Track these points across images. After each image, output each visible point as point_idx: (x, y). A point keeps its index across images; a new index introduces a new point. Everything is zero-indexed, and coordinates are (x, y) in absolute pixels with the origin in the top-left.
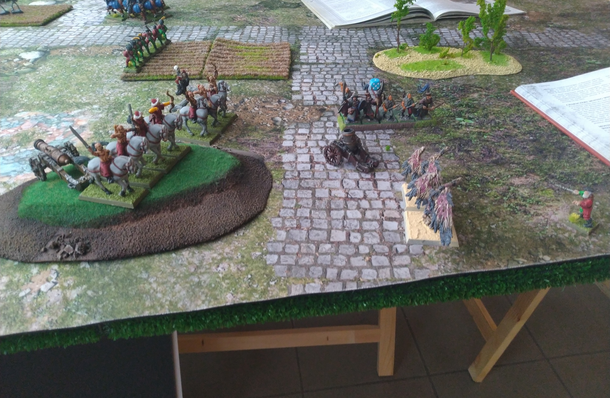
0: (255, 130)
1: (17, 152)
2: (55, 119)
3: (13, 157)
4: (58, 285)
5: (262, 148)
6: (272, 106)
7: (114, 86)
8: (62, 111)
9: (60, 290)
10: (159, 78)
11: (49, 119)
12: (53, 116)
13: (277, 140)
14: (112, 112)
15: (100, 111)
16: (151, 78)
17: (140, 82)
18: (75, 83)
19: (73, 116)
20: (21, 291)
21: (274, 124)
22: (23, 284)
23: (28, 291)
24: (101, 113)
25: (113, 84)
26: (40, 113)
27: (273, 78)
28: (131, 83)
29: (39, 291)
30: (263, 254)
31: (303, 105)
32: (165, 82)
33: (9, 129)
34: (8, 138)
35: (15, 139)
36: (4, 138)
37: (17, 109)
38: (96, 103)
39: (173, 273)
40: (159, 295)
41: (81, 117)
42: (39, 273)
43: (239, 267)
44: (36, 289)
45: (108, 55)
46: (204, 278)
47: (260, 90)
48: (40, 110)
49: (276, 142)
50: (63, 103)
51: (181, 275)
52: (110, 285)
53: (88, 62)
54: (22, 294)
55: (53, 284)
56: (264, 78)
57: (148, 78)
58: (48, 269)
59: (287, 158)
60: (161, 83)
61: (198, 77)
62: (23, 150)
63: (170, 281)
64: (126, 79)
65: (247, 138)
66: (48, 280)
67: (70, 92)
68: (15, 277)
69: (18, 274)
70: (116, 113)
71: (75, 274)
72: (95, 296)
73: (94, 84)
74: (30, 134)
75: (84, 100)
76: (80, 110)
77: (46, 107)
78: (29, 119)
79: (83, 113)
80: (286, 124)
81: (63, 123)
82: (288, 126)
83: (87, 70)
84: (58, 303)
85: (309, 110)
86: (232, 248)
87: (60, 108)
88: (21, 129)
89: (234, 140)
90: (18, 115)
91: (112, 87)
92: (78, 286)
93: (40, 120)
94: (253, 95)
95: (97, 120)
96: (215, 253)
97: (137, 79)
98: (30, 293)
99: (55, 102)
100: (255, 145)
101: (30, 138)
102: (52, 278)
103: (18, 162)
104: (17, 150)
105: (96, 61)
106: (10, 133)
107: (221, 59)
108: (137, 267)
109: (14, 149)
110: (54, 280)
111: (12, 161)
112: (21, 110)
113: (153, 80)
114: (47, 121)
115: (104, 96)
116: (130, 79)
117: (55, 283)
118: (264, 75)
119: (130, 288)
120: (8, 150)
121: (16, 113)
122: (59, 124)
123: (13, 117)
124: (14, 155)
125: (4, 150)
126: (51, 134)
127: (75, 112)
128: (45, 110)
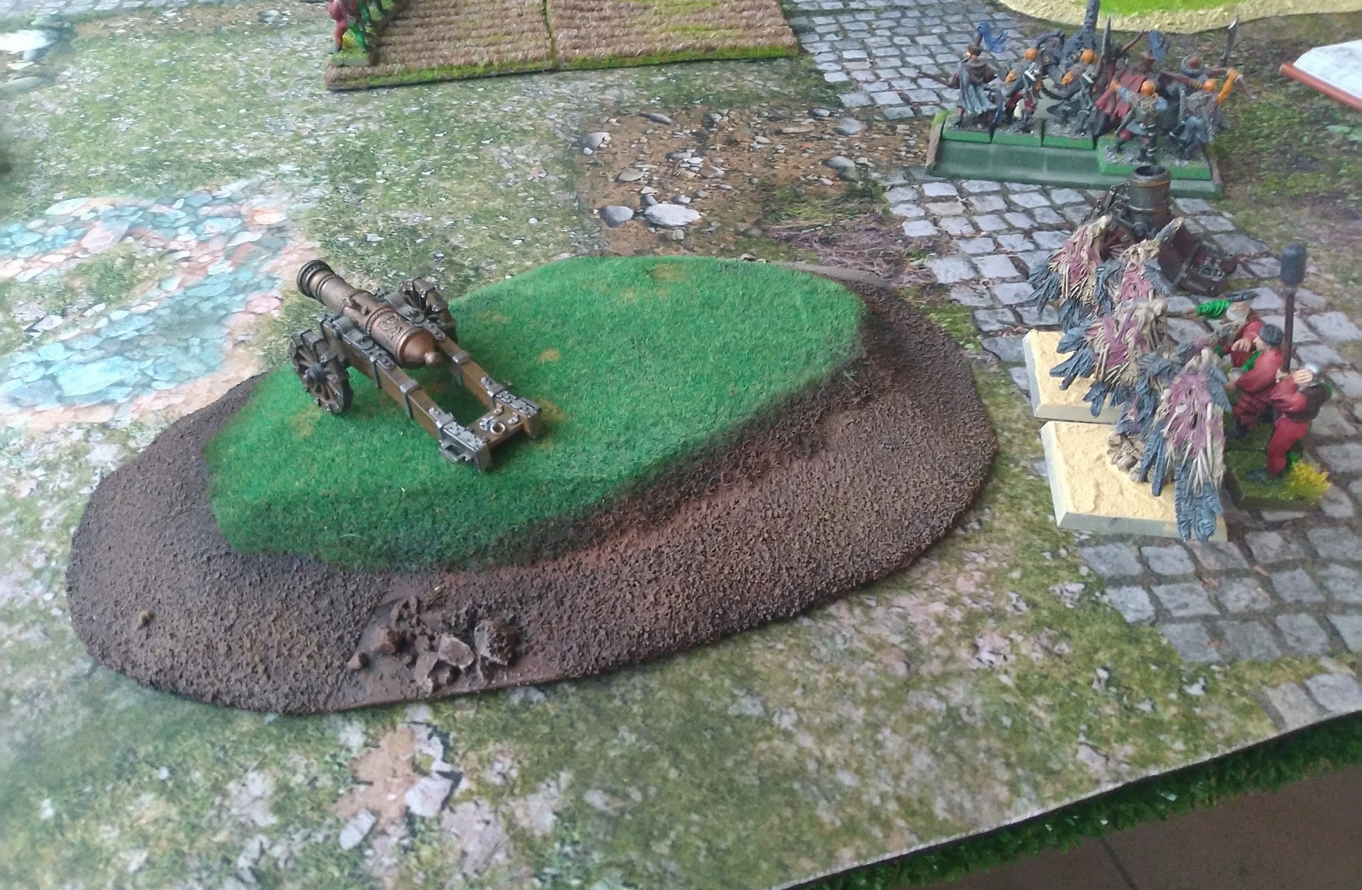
0: (796, 198)
1: (103, 322)
2: (175, 211)
3: (97, 341)
4: (465, 784)
5: (853, 247)
6: (803, 130)
7: (312, 107)
8: (191, 187)
9: (486, 805)
10: (437, 74)
11: (162, 215)
12: (170, 205)
13: (881, 221)
14: (345, 179)
15: (309, 181)
16: (413, 77)
17: (385, 92)
18: (191, 107)
19: (229, 199)
20: (339, 824)
21: (843, 178)
22: (336, 797)
23: (366, 821)
24: (315, 184)
25: (305, 103)
26: (122, 198)
27: (759, 53)
28: (357, 95)
29: (409, 817)
30: (1088, 589)
31: (886, 119)
32: (457, 85)
33: (46, 253)
34: (53, 282)
35: (77, 283)
36: (42, 283)
37: (45, 191)
38: (283, 159)
39: (843, 690)
40: (847, 779)
41: (258, 200)
42: (371, 743)
43: (1045, 642)
44: (393, 812)
45: (252, 27)
46: (958, 693)
47: (741, 89)
48: (120, 191)
49: (884, 229)
50: (181, 164)
51: (875, 693)
52: (650, 758)
53: (202, 50)
54: (350, 838)
55: (446, 784)
56: (733, 55)
57: (406, 79)
58: (401, 726)
59: (946, 270)
60: (448, 88)
61: (549, 64)
62: (118, 315)
63: (849, 721)
64: (341, 86)
65: (790, 223)
66: (419, 769)
67: (189, 134)
68: (294, 773)
69: (296, 758)
70: (359, 181)
71: (505, 731)
72: (622, 812)
73: (249, 105)
74: (119, 262)
75: (242, 151)
76: (243, 183)
77: (135, 180)
78: (97, 218)
79: (259, 189)
80: (875, 175)
81: (209, 222)
82: (887, 180)
83: (212, 72)
84: (500, 857)
85: (912, 130)
86: (978, 576)
87: (179, 178)
88: (85, 251)
89: (755, 232)
90: (53, 210)
91: (309, 111)
92: (540, 779)
93: (133, 219)
94: (730, 104)
95: (312, 205)
96: (932, 599)
97: (374, 83)
98: (375, 832)
99: (155, 166)
100: (826, 242)
101: (126, 275)
102: (431, 759)
103: (120, 353)
104: (99, 315)
105: (222, 44)
106: (52, 266)
108: (706, 677)
109: (89, 313)
110: (438, 765)
111: (98, 353)
112: (58, 196)
113: (420, 83)
114: (156, 221)
115: (298, 137)
116: (353, 83)
117: (455, 778)
118: (733, 48)
119: (729, 763)
120: (70, 318)
121: (47, 204)
122: (200, 228)
123: (41, 216)
124: (97, 333)
125: (58, 320)
126: (187, 259)
127: (232, 187)
128: (135, 189)
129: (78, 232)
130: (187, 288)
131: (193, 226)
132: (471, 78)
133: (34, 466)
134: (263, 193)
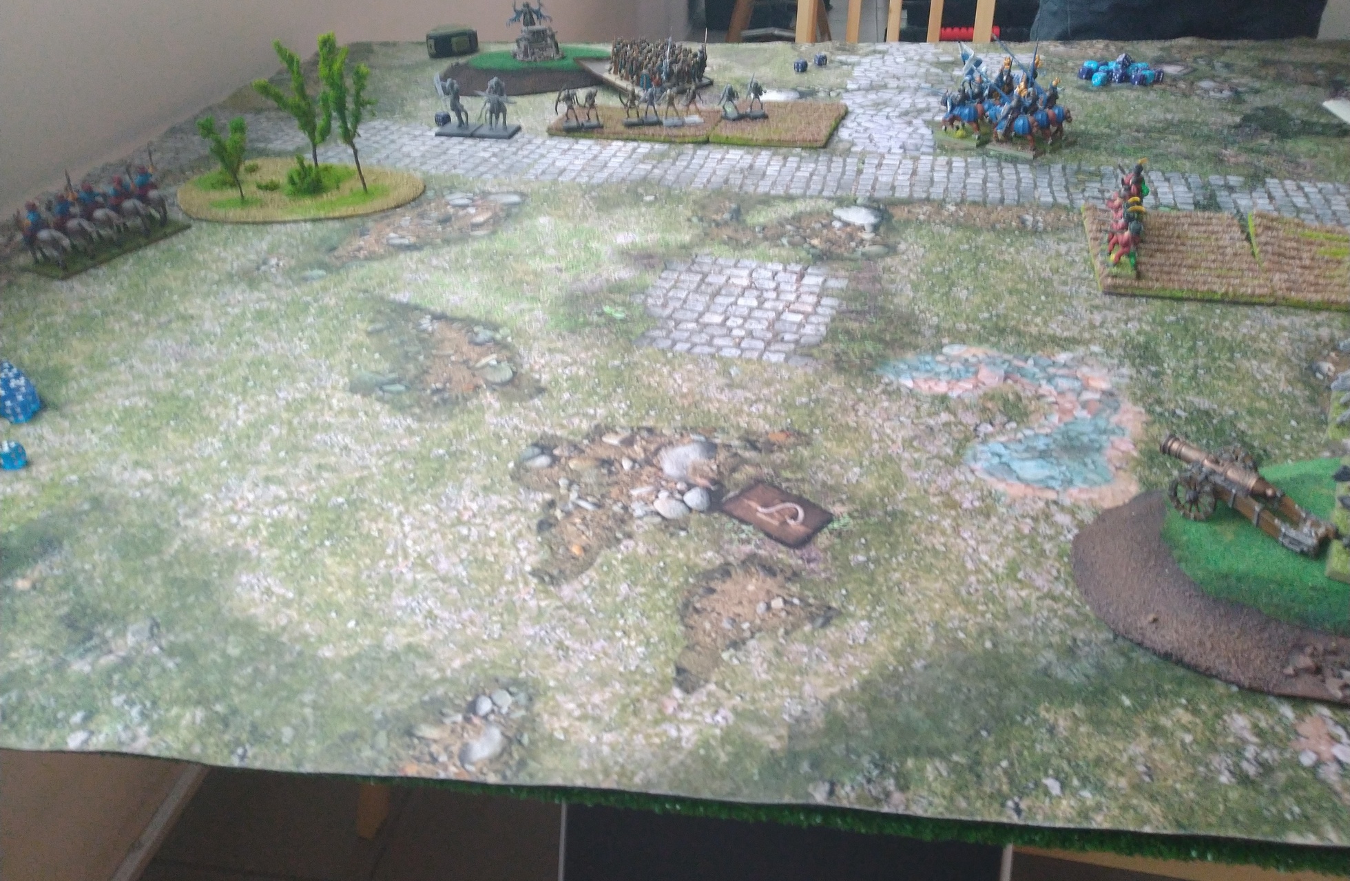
1: (1020, 435)
2: (1030, 367)
3: (1022, 447)
7: (1093, 303)
8: (1033, 351)
10: (1185, 295)
11: (1022, 368)
12: (1025, 362)
14: (1142, 365)
15: (1116, 362)
16: (1168, 294)
17: (1144, 301)
18: (1004, 288)
19: (1065, 365)
20: (1297, 753)
22: (1289, 739)
23: (1312, 755)
24: (1121, 364)
25: (1087, 299)
26: (989, 351)
28: (1124, 300)
29: (1338, 761)
32: (1200, 305)
33: (957, 380)
34: (973, 401)
35: (990, 406)
36: (967, 401)
37: (934, 336)
38: (1089, 341)
41: (1086, 370)
42: (1300, 718)
44: (1327, 756)
45: (1018, 228)
48: (986, 345)
50: (1019, 334)
53: (990, 242)
54: (1305, 760)
57: (1162, 293)
58: (1314, 715)
60: (1193, 306)
61: (1272, 300)
62: (1028, 432)
64: (1111, 291)
66: (1335, 739)
67: (1013, 310)
68: (1258, 720)
69: (1258, 714)
70: (1153, 369)
73: (1047, 294)
74: (1011, 397)
75: (1054, 328)
76: (1069, 355)
77: (992, 339)
78: (980, 362)
79: (1082, 361)
81: (1058, 379)
83: (1006, 262)
87: (1022, 343)
88: (984, 384)
90: (948, 351)
91: (1093, 307)
93: (1004, 367)
95: (1126, 380)
97: (1137, 292)
98: (1321, 763)
99: (1000, 330)
101: (1020, 406)
102: (1338, 735)
103: (1042, 458)
104: (1016, 431)
105: (1003, 240)
106: (967, 390)
107: (1291, 262)
109: (1008, 427)
111: (1027, 455)
112: (945, 341)
113: (1171, 299)
114: (1020, 371)
115: (1093, 325)
116: (1122, 291)
120: (997, 428)
121: (941, 346)
122: (1054, 382)
123: (941, 353)
124: (1020, 441)
125: (990, 428)
126: (1056, 403)
127: (1063, 357)
128: (994, 345)
129: (972, 369)
130: (1066, 424)
131: (1050, 379)
132: (1211, 301)
133: (1023, 516)
134: (1086, 364)
